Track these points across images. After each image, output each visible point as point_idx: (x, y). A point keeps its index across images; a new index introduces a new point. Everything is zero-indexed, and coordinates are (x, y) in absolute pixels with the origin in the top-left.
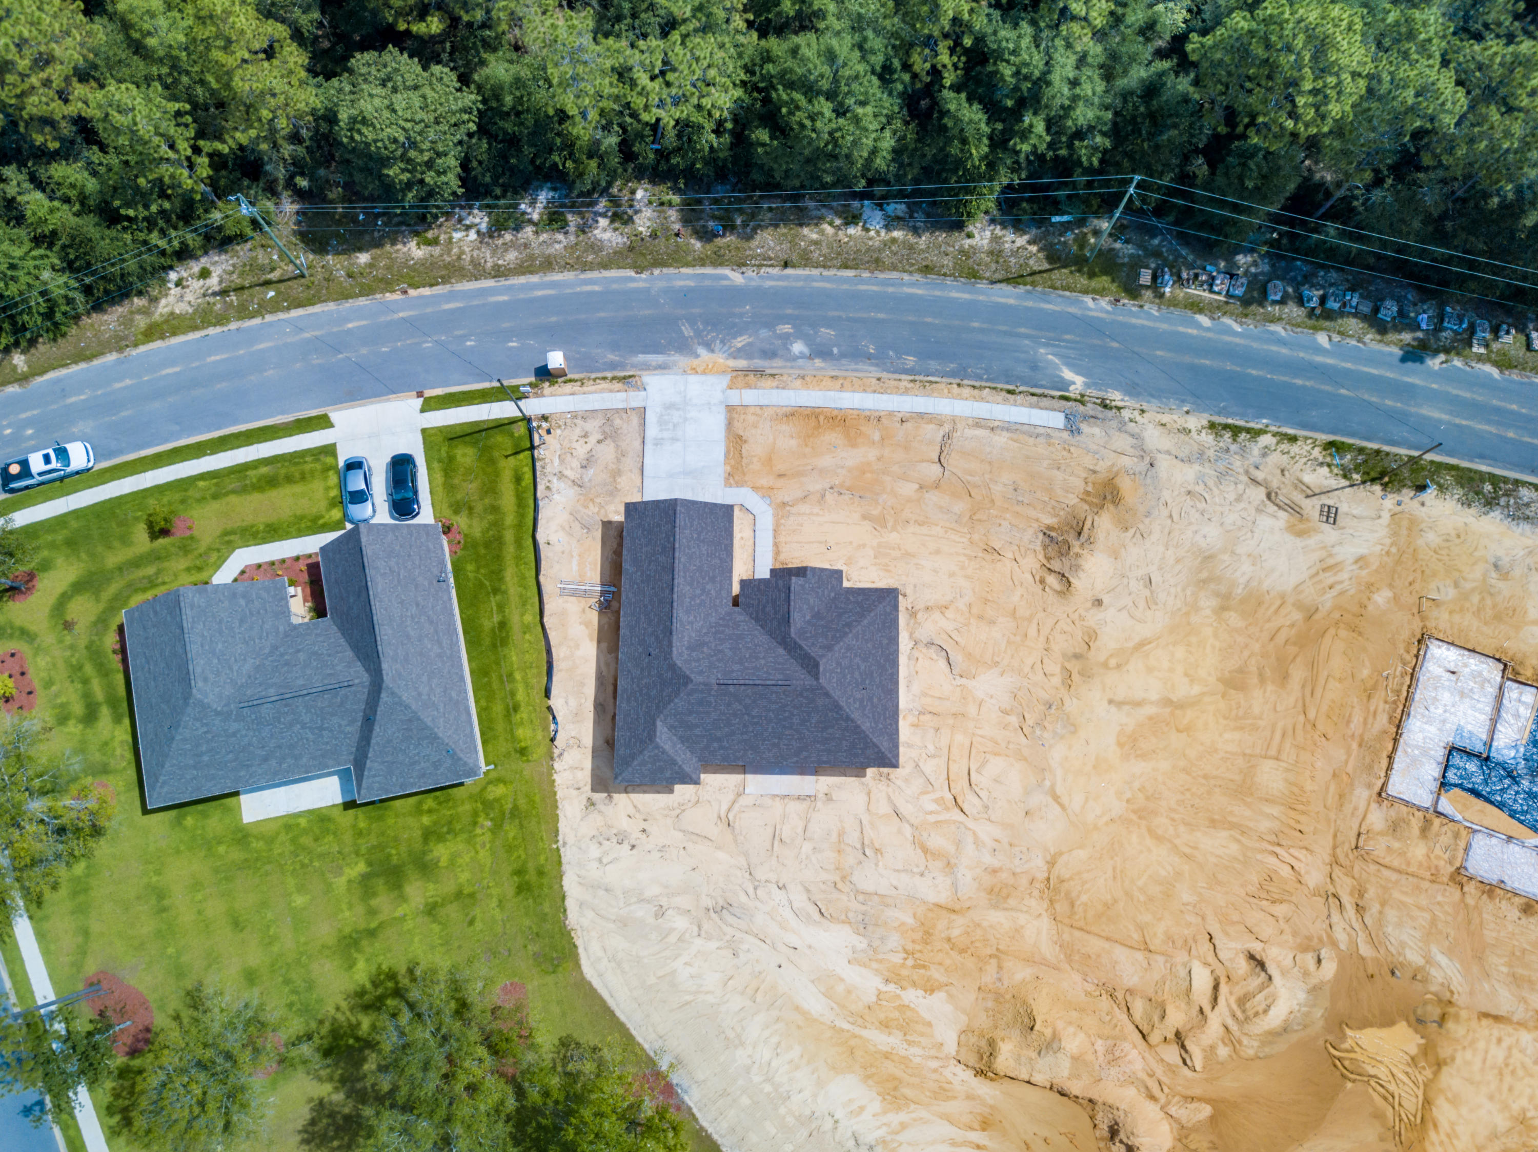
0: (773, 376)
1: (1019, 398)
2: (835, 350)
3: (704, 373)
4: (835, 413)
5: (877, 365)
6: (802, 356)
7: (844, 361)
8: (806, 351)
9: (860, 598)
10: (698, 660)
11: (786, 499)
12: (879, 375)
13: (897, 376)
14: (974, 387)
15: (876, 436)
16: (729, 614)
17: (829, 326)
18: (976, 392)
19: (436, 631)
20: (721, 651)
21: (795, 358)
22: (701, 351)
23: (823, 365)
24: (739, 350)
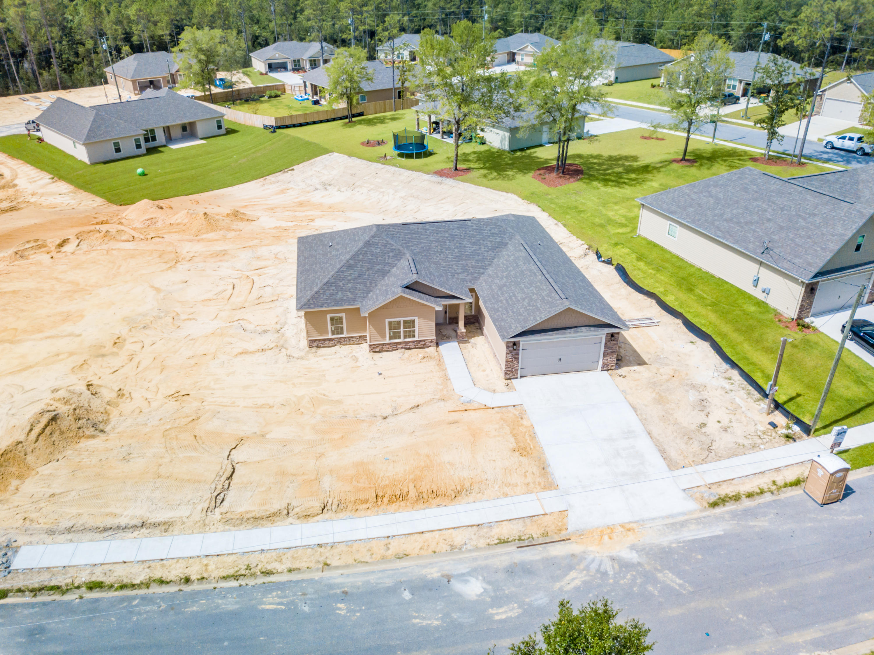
0: (503, 542)
1: (84, 577)
2: (407, 595)
3: (611, 529)
4: (394, 506)
5: (331, 587)
6: (462, 577)
7: (389, 582)
8: (457, 586)
9: (340, 295)
10: (493, 234)
11: (441, 404)
12: (327, 574)
13: (294, 577)
14: (161, 582)
15: (327, 482)
16: (476, 279)
17: (425, 630)
18: (157, 575)
19: (738, 223)
20: (474, 244)
21: (474, 572)
22: (633, 557)
23: (424, 572)
24: (571, 568)
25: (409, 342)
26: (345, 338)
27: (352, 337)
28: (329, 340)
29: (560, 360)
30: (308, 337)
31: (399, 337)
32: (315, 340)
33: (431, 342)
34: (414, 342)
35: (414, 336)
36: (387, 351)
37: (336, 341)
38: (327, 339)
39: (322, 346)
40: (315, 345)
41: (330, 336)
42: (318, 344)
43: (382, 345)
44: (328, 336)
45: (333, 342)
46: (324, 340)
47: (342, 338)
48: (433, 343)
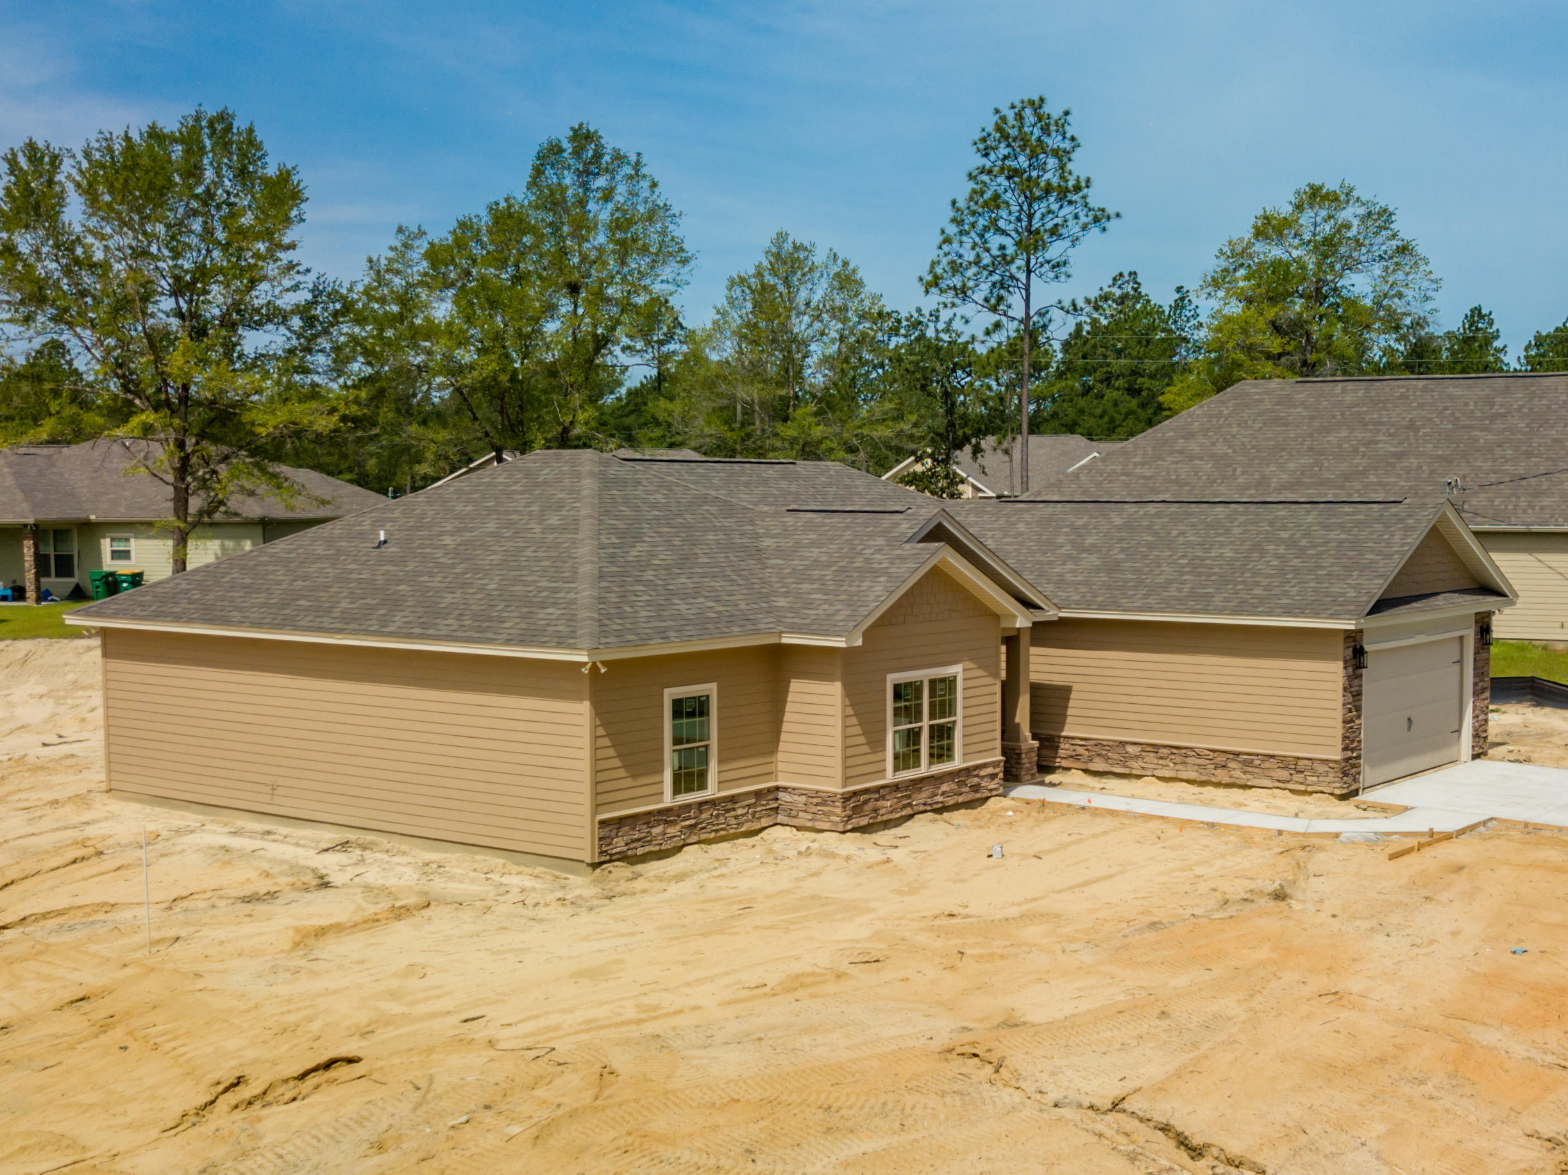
25: (943, 778)
26: (712, 803)
27: (734, 800)
28: (665, 816)
29: (1409, 722)
30: (597, 808)
31: (917, 761)
32: (621, 821)
34: (951, 775)
35: (951, 755)
37: (684, 824)
38: (661, 812)
39: (640, 852)
40: (614, 851)
41: (668, 800)
42: (627, 844)
43: (877, 796)
44: (662, 801)
45: (678, 827)
46: (649, 818)
47: (706, 802)
48: (997, 780)
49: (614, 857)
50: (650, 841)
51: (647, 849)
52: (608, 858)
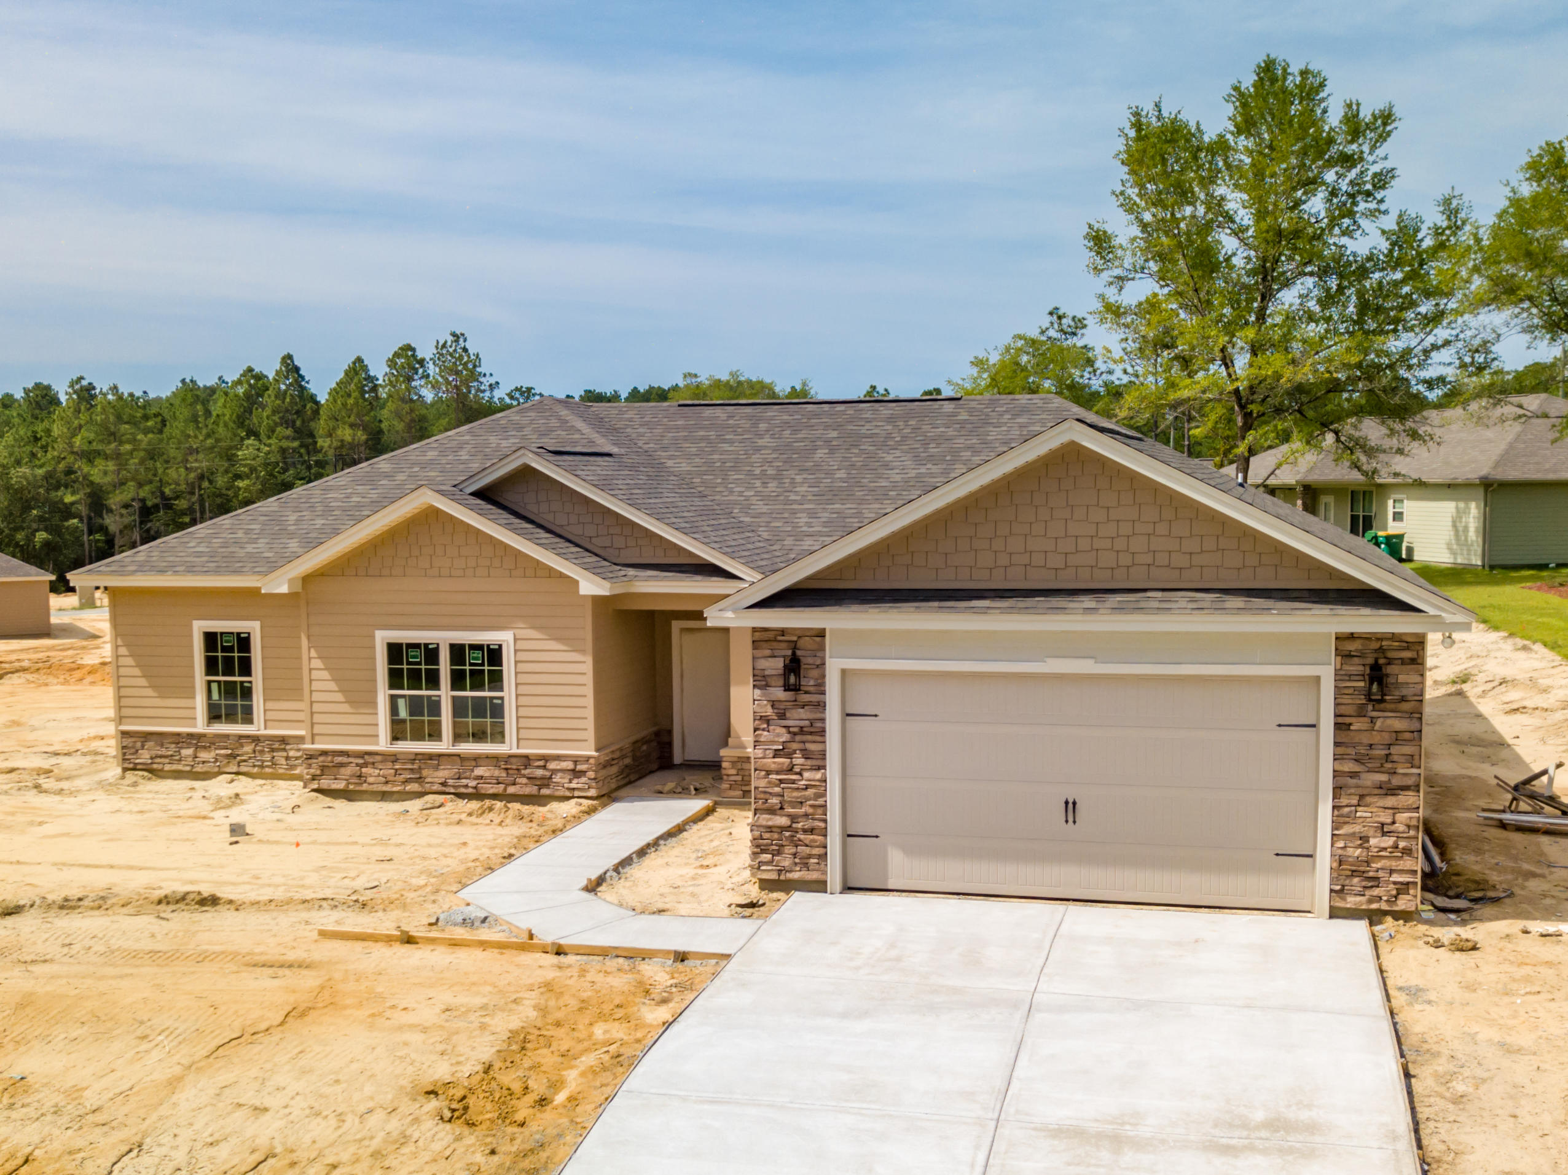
25: (477, 760)
26: (256, 739)
27: (283, 740)
28: (196, 740)
29: (1071, 807)
30: (120, 719)
31: (435, 734)
32: (147, 736)
33: (576, 774)
34: (494, 760)
35: (499, 735)
36: (384, 796)
37: (218, 752)
38: (191, 736)
39: (167, 767)
40: (138, 761)
41: (200, 725)
42: (152, 758)
43: (361, 761)
44: (195, 726)
45: (213, 754)
46: (180, 739)
47: (248, 737)
48: (583, 779)
49: (139, 767)
50: (180, 760)
51: (175, 767)
52: (131, 766)
